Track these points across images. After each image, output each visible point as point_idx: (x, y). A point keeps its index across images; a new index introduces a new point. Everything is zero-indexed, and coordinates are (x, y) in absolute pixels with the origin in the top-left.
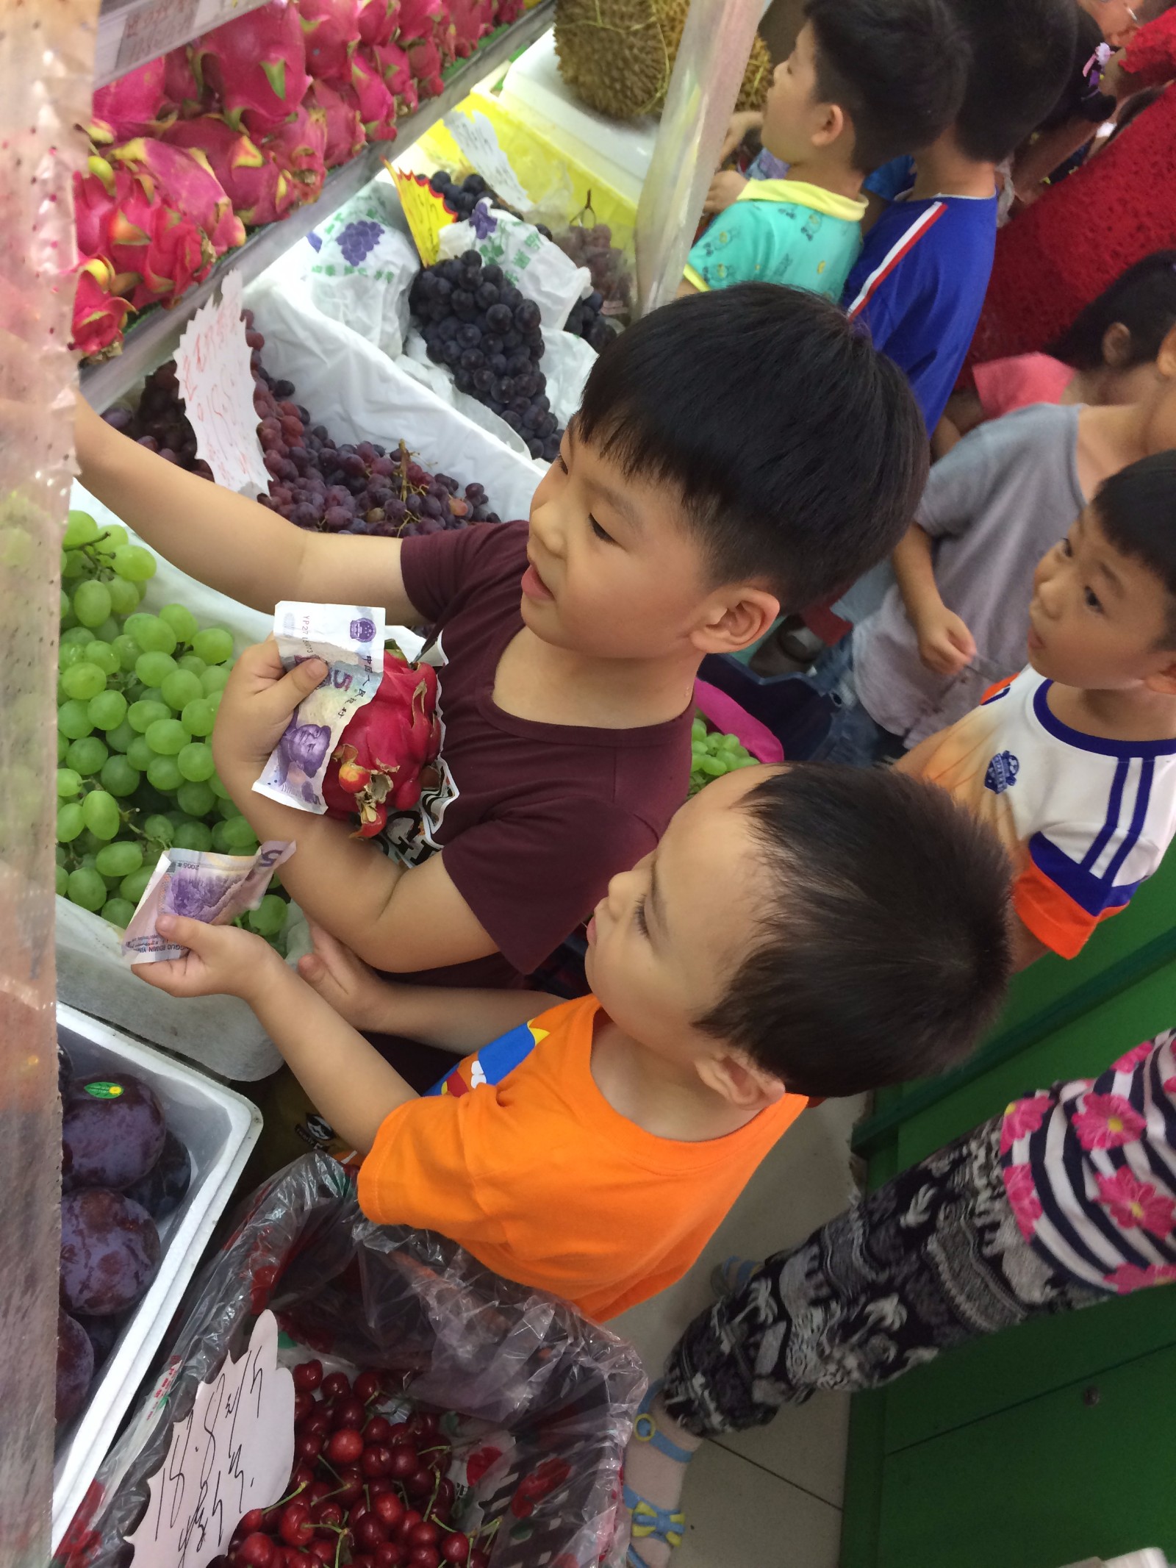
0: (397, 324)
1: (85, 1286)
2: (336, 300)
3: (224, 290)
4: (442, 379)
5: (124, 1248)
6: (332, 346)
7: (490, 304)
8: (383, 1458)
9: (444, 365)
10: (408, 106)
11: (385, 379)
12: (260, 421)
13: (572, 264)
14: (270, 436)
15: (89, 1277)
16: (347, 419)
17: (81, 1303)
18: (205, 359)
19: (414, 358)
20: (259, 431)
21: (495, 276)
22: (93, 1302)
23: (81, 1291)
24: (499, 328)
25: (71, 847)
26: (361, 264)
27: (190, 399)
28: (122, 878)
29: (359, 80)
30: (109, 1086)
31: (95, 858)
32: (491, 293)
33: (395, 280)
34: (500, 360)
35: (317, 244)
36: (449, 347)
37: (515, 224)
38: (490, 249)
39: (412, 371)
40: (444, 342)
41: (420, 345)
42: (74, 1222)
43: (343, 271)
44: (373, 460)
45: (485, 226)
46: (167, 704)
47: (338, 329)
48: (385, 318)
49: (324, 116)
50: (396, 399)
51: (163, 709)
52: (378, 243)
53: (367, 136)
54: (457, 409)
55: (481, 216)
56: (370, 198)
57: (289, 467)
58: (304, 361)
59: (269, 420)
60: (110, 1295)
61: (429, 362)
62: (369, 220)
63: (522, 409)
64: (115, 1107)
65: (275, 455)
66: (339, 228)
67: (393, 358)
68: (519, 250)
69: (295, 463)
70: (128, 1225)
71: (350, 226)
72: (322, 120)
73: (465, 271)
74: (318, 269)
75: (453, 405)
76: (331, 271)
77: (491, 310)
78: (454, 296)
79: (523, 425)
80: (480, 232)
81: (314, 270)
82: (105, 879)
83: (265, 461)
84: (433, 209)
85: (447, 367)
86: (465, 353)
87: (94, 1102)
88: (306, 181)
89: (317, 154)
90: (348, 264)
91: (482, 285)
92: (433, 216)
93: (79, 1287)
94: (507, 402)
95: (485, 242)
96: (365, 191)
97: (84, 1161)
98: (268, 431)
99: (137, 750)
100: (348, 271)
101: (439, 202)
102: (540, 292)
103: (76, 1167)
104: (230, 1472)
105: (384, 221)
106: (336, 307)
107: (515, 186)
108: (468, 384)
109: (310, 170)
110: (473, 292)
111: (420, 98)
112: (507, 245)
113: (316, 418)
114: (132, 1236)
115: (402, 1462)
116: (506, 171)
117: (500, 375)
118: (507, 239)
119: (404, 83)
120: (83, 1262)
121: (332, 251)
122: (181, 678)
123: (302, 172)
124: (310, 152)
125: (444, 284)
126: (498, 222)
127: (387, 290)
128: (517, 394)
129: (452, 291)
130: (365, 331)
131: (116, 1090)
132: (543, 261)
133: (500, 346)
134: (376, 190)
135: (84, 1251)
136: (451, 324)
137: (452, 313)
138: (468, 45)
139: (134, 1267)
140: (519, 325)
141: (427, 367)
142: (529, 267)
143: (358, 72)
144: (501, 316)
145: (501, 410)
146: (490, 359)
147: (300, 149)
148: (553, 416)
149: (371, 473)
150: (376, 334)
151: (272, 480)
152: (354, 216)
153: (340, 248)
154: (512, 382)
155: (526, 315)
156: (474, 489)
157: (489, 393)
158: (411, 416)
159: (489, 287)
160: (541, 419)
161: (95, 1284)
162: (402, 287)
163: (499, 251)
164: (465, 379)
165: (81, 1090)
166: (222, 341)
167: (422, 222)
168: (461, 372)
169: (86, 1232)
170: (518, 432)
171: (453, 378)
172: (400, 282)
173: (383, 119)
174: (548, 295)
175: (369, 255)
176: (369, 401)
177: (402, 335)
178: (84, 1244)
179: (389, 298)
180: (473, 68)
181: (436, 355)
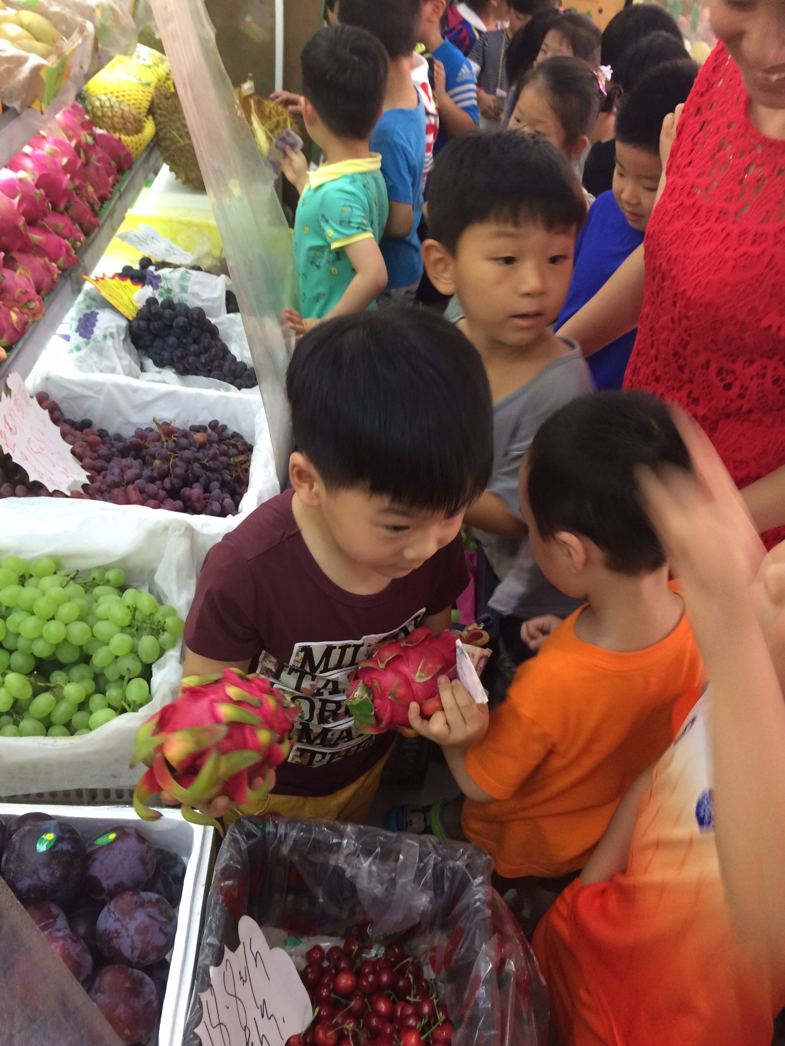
0: (129, 358)
1: (133, 948)
2: (88, 362)
3: (10, 386)
4: (169, 374)
5: (146, 917)
6: (98, 388)
7: (172, 321)
8: (370, 980)
9: (167, 367)
10: (80, 241)
11: (135, 390)
12: (71, 446)
13: (215, 276)
14: (81, 452)
15: (133, 942)
16: (128, 423)
17: (136, 959)
18: (16, 428)
19: (148, 372)
20: (73, 452)
21: (169, 304)
22: (143, 955)
23: (132, 952)
24: (185, 331)
25: (12, 712)
26: (93, 336)
27: (13, 452)
28: (50, 714)
29: (40, 241)
30: (108, 836)
31: (29, 712)
32: (170, 314)
33: (116, 335)
34: (194, 348)
35: (67, 338)
36: (163, 356)
37: (171, 272)
38: (164, 292)
39: (151, 378)
40: (160, 354)
41: (149, 363)
42: (113, 916)
43: (85, 345)
44: (146, 437)
45: (154, 282)
46: (25, 611)
47: (97, 377)
48: (120, 358)
49: (23, 269)
50: (147, 398)
51: (25, 614)
52: (97, 321)
53: (59, 268)
54: (187, 386)
55: (151, 278)
56: (85, 299)
57: (99, 463)
58: (88, 404)
59: (77, 444)
60: (150, 947)
61: (158, 369)
62: (88, 311)
63: (220, 367)
64: (114, 845)
65: (87, 461)
66: (75, 324)
67: (137, 378)
68: (180, 285)
69: (104, 460)
70: (146, 905)
71: (80, 320)
72: (23, 272)
73: (150, 310)
74: (71, 351)
75: (182, 385)
76: (78, 348)
77: (174, 324)
78: (151, 327)
79: (225, 376)
80: (154, 286)
81: (69, 353)
82: (41, 720)
83: (82, 467)
84: (126, 288)
85: (169, 366)
86: (174, 354)
87: (102, 847)
88: (30, 307)
89: (28, 290)
90: (85, 340)
91: (163, 313)
92: (128, 291)
93: (130, 950)
94: (209, 368)
95: (160, 290)
96: (80, 297)
97: (109, 882)
98: (78, 450)
99: (21, 643)
100: (87, 344)
101: (128, 282)
102: (203, 301)
103: (106, 887)
104: (263, 1017)
105: (97, 308)
106: (90, 366)
107: (181, 253)
108: (184, 370)
109: (30, 301)
110: (160, 319)
111: (87, 234)
112: (171, 285)
113: (111, 432)
114: (149, 910)
115: (385, 978)
116: (172, 248)
117: (198, 355)
118: (170, 282)
119: (70, 230)
120: (125, 934)
121: (76, 339)
122: (28, 593)
123: (26, 304)
124: (24, 291)
125: (143, 323)
126: (161, 276)
127: (114, 343)
128: (212, 361)
129: (149, 325)
130: (113, 370)
131: (112, 836)
132: (195, 283)
133: (190, 340)
134: (87, 294)
135: (123, 929)
136: (158, 342)
137: (156, 336)
138: (107, 192)
139: (157, 925)
140: (194, 323)
141: (159, 372)
142: (190, 291)
143: (36, 237)
144: (181, 324)
145: (208, 374)
146: (189, 350)
147: (18, 292)
148: (242, 363)
149: (149, 444)
150: (119, 369)
151: (89, 474)
152: (79, 314)
153: (78, 334)
154: (207, 356)
155: (195, 316)
156: (213, 424)
157: (197, 369)
158: (161, 404)
159: (168, 312)
160: (233, 367)
161: (138, 945)
162: (122, 337)
163: (169, 291)
164: (181, 368)
165: (93, 845)
166: (23, 413)
167: (122, 297)
168: (177, 365)
169: (121, 918)
170: (224, 381)
171: (174, 370)
172: (119, 335)
173: (65, 254)
174: (207, 300)
175: (95, 329)
176: (134, 407)
177: (136, 363)
178: (123, 926)
179: (117, 346)
180: (119, 202)
181: (160, 364)
